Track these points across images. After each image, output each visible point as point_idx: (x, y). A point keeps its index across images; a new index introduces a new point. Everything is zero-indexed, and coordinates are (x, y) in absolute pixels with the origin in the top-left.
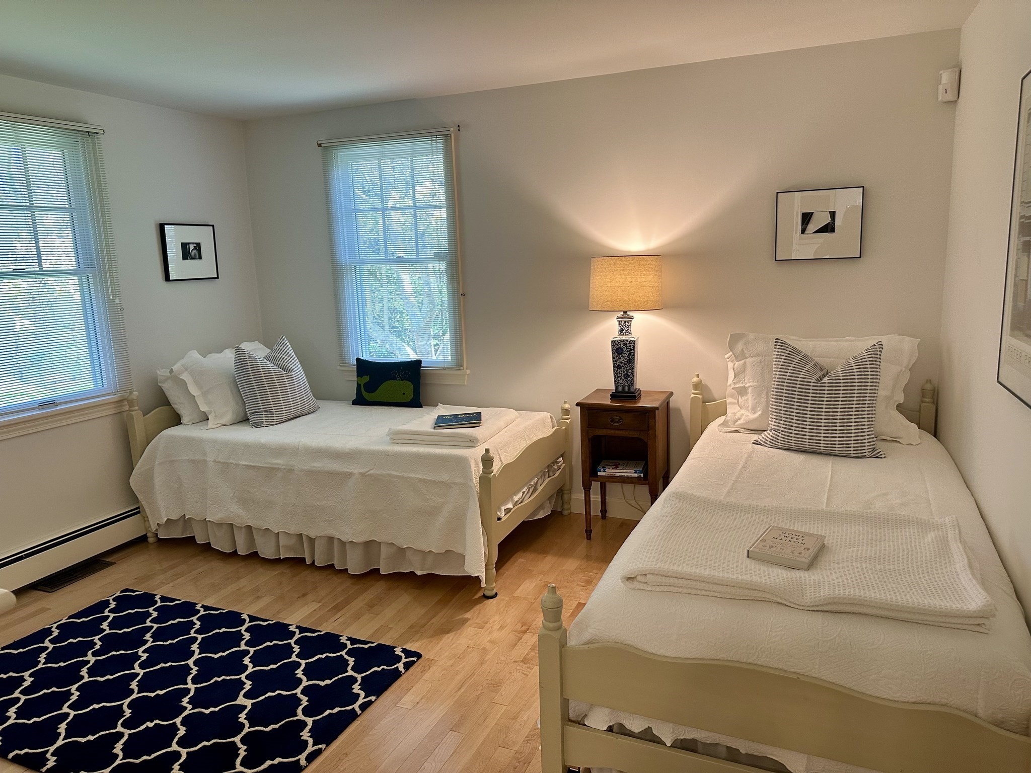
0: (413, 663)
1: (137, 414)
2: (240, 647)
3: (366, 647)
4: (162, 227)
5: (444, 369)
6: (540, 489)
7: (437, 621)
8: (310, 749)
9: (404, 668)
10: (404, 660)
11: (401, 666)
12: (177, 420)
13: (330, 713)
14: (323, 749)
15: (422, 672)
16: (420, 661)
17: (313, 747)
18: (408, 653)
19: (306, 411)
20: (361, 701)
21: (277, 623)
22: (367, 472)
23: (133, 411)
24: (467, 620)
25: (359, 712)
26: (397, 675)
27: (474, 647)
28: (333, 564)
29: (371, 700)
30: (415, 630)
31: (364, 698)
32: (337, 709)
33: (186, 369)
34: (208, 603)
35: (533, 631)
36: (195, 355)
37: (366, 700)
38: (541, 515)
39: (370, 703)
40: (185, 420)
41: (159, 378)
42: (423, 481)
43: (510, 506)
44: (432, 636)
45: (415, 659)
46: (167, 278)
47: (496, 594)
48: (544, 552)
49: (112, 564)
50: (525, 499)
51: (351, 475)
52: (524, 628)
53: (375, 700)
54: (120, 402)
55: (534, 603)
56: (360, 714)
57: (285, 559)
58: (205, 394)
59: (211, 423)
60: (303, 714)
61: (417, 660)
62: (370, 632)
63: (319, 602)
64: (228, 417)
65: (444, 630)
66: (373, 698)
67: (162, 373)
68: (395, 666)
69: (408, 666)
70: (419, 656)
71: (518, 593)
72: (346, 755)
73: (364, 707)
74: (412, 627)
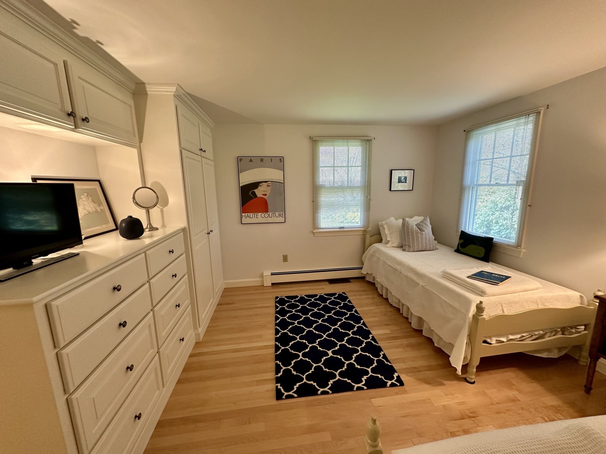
0: (396, 385)
1: (368, 236)
2: (349, 332)
3: (386, 363)
4: (391, 171)
5: (508, 245)
6: (547, 339)
7: (429, 374)
8: (326, 389)
9: (390, 385)
10: (393, 381)
11: (389, 383)
12: (380, 241)
13: (346, 381)
14: (330, 393)
15: (396, 393)
16: (401, 387)
17: (328, 389)
18: (399, 379)
19: (428, 249)
20: (360, 385)
21: (369, 330)
22: (425, 286)
23: (367, 235)
24: (444, 384)
25: (355, 389)
26: (384, 385)
27: (432, 401)
28: (408, 318)
29: (363, 388)
30: (413, 371)
31: (362, 385)
32: (350, 381)
33: (386, 224)
34: (358, 310)
35: (476, 421)
36: (392, 219)
37: (362, 386)
38: (544, 355)
39: (362, 389)
40: (383, 241)
41: (379, 225)
42: (446, 302)
43: (504, 339)
44: (418, 380)
45: (398, 384)
46: (390, 190)
47: (474, 383)
48: (535, 379)
49: (350, 282)
50: (527, 340)
51: (419, 284)
52: (471, 415)
53: (366, 389)
54: (365, 231)
55: (494, 405)
56: (355, 391)
57: (394, 306)
58: (391, 234)
59: (388, 245)
60: (339, 373)
61: (399, 386)
62: (394, 358)
63: (390, 331)
64: (396, 244)
65: (427, 381)
66: (365, 388)
67: (380, 223)
68: (387, 381)
69: (393, 385)
70: (402, 384)
71: (488, 392)
72: (334, 403)
73: (359, 389)
74: (414, 368)
